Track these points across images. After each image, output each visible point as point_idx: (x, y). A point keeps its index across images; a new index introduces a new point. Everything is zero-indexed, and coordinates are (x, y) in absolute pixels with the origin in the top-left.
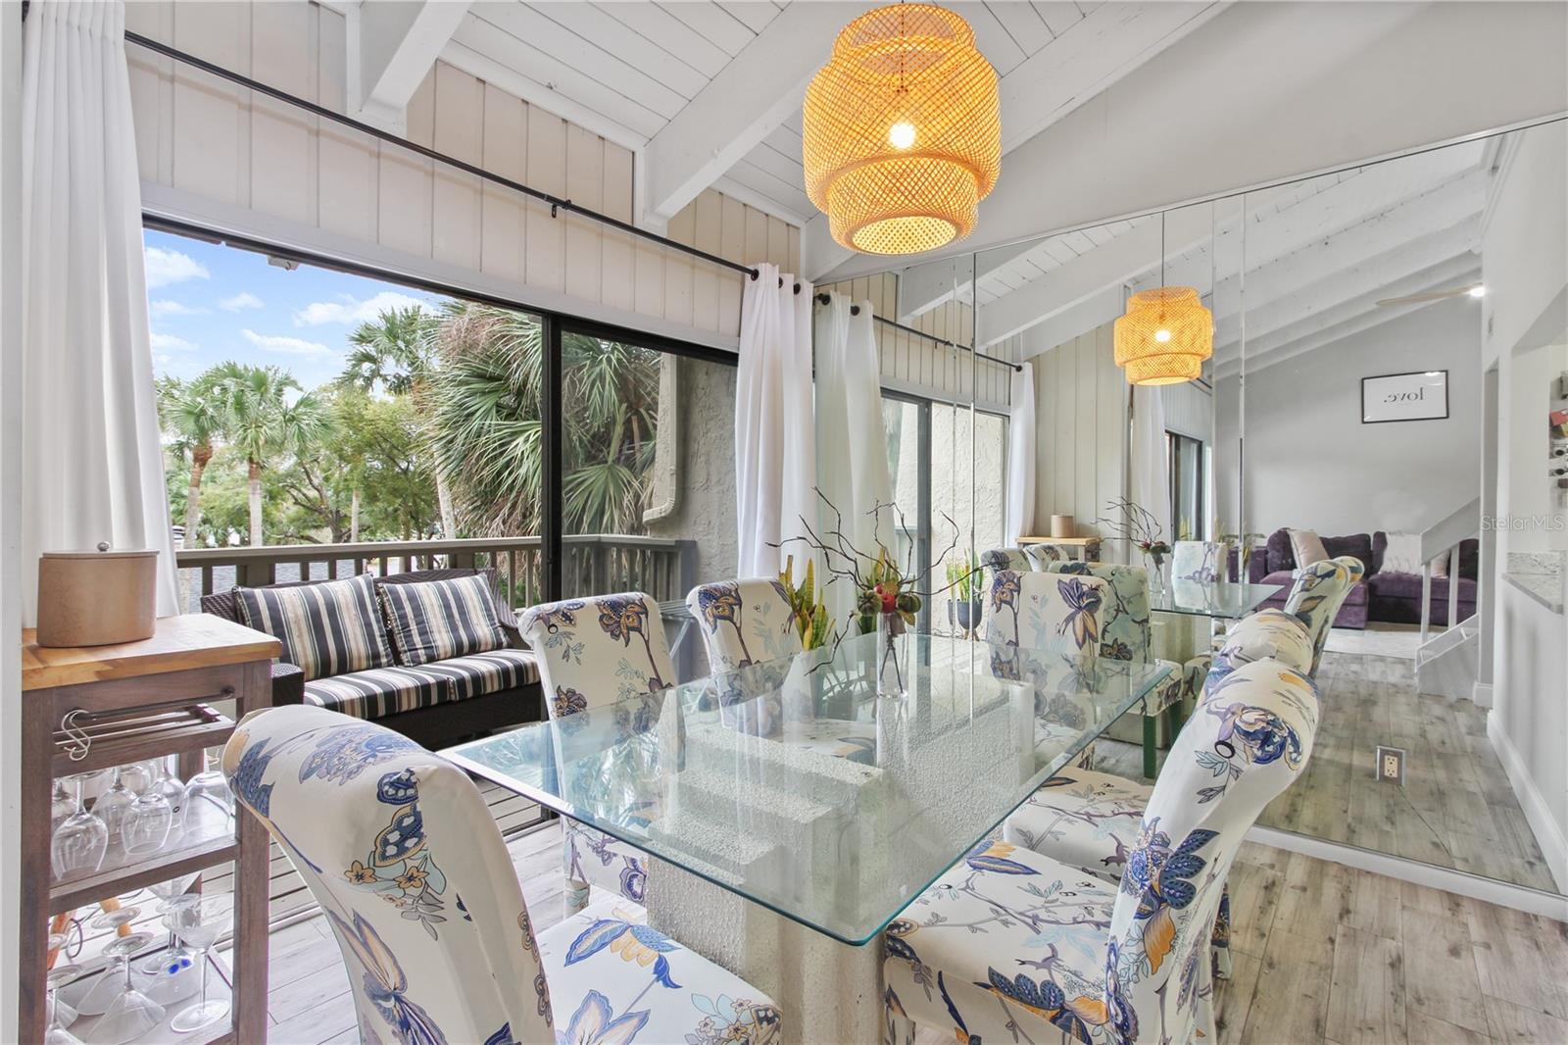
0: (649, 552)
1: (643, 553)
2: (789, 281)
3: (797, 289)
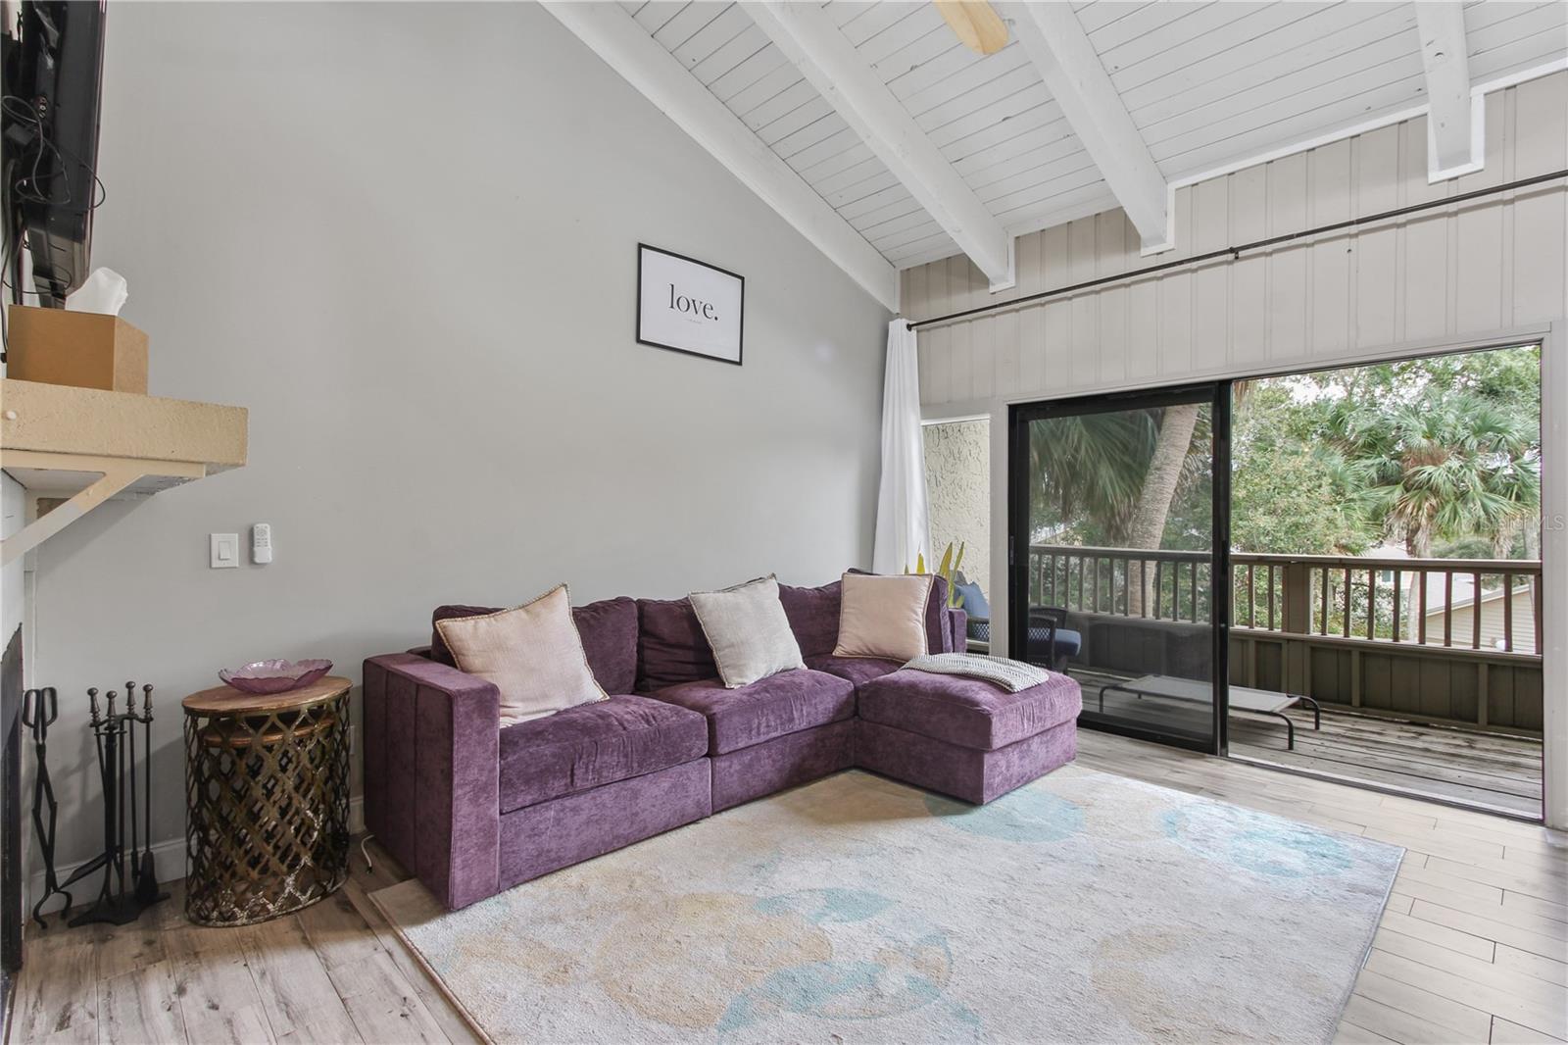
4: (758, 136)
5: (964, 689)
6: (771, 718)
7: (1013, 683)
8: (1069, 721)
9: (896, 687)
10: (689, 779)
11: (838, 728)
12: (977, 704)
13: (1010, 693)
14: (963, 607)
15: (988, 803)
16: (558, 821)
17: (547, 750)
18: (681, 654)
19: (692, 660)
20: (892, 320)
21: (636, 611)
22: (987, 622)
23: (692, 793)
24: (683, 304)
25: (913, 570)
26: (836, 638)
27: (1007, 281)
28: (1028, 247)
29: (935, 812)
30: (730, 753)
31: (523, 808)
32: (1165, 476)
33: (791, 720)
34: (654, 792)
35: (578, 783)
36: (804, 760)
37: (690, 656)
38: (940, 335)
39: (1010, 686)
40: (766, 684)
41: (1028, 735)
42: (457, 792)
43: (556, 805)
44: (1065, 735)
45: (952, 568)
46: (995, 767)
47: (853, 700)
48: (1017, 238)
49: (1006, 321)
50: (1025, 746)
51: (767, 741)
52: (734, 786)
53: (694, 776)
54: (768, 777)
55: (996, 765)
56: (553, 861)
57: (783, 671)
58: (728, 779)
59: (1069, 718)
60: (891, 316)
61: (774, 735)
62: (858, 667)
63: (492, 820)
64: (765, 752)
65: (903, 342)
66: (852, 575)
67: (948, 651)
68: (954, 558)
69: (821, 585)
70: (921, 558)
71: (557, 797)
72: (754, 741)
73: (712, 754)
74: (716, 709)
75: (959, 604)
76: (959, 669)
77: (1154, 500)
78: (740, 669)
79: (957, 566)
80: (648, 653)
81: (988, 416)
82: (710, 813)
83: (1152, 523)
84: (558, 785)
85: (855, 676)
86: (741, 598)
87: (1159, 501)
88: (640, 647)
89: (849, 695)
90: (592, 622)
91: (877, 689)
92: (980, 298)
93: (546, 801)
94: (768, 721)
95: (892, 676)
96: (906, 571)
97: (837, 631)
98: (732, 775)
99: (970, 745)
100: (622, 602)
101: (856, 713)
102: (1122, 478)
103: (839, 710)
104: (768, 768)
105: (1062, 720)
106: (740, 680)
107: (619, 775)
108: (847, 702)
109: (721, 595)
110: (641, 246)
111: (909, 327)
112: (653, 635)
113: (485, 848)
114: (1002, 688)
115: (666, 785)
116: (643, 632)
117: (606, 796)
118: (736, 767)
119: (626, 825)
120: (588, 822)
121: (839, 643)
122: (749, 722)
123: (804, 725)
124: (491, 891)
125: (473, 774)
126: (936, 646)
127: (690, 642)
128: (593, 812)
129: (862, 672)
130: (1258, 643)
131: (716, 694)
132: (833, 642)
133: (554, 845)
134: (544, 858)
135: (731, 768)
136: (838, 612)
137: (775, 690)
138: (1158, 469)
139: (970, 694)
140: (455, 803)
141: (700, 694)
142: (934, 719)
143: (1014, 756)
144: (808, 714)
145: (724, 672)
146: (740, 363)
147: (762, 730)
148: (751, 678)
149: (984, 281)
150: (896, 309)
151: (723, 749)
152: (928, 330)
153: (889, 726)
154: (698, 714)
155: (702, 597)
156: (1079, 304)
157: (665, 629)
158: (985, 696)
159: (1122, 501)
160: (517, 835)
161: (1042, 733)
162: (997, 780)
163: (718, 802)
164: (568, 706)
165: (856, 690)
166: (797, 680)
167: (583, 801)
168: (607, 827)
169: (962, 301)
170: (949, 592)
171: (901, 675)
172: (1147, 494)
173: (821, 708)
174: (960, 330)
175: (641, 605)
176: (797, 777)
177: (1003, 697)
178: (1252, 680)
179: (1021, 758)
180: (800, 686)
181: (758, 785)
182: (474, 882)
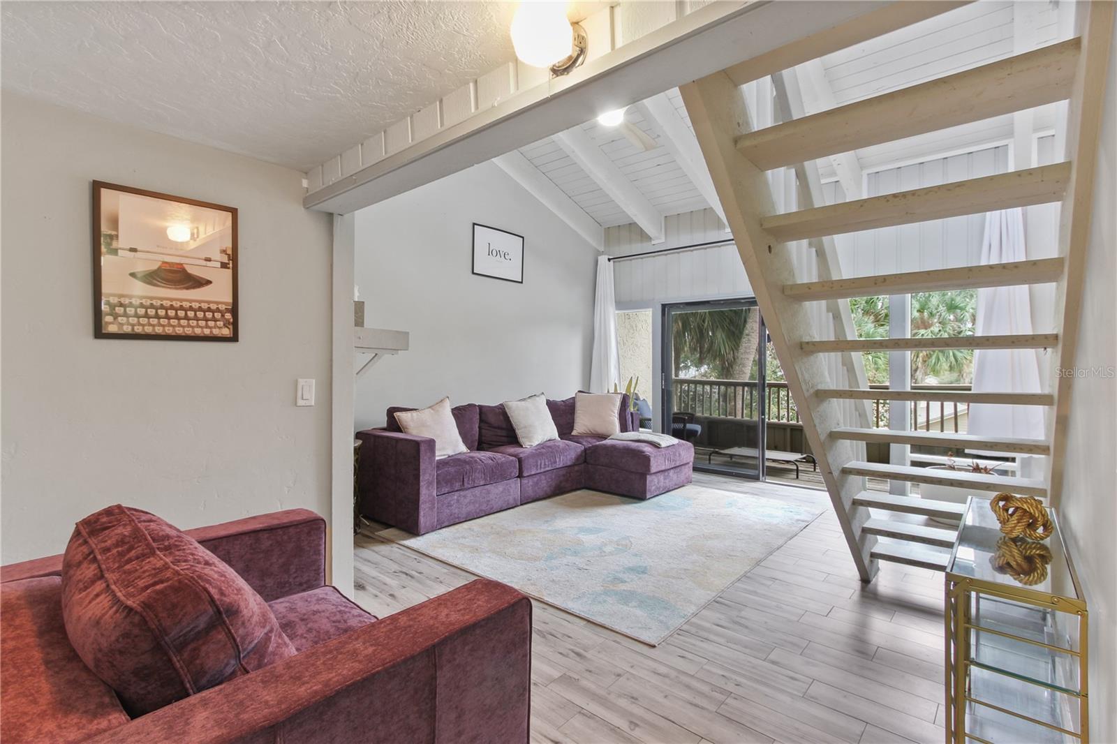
4: (531, 162)
5: (638, 446)
6: (546, 461)
7: (661, 443)
8: (688, 463)
9: (605, 447)
10: (510, 487)
11: (576, 468)
12: (644, 452)
13: (659, 448)
14: (638, 410)
15: (649, 498)
16: (458, 501)
17: (452, 470)
18: (500, 432)
19: (504, 434)
20: (600, 255)
21: (478, 410)
22: (650, 420)
23: (512, 493)
24: (494, 253)
25: (612, 390)
26: (573, 426)
27: (660, 239)
28: (671, 221)
29: (624, 503)
30: (528, 476)
31: (444, 494)
32: (752, 339)
33: (555, 462)
34: (497, 491)
35: (466, 484)
36: (561, 482)
37: (504, 433)
38: (625, 264)
39: (659, 444)
40: (542, 446)
41: (668, 468)
42: (421, 484)
43: (457, 494)
44: (686, 470)
45: (632, 391)
46: (653, 482)
47: (584, 454)
48: (666, 217)
49: (661, 260)
50: (666, 474)
51: (545, 472)
52: (530, 492)
53: (513, 486)
54: (545, 488)
55: (652, 481)
56: (456, 518)
57: (549, 440)
58: (527, 489)
59: (688, 461)
60: (599, 253)
61: (547, 469)
62: (585, 439)
63: (434, 497)
64: (543, 477)
65: (606, 269)
66: (581, 394)
67: (630, 431)
68: (633, 385)
69: (564, 399)
70: (616, 385)
71: (457, 491)
72: (539, 471)
73: (520, 476)
74: (521, 455)
75: (635, 409)
76: (636, 438)
77: (746, 352)
78: (530, 439)
79: (634, 390)
80: (483, 431)
81: (651, 310)
82: (519, 503)
83: (744, 366)
84: (457, 485)
85: (584, 443)
86: (528, 403)
87: (748, 353)
88: (479, 427)
89: (582, 452)
90: (459, 415)
91: (595, 449)
92: (647, 247)
93: (453, 492)
94: (545, 462)
95: (604, 442)
96: (608, 392)
97: (573, 423)
98: (529, 487)
99: (641, 471)
100: (471, 406)
101: (585, 462)
102: (729, 338)
103: (578, 458)
104: (545, 485)
105: (685, 462)
106: (530, 444)
107: (482, 483)
108: (581, 455)
109: (519, 402)
110: (474, 224)
111: (609, 260)
112: (486, 423)
113: (432, 509)
114: (656, 445)
115: (501, 489)
116: (481, 420)
117: (477, 491)
118: (531, 483)
119: (485, 505)
120: (470, 503)
121: (575, 428)
122: (537, 462)
123: (561, 465)
124: (433, 529)
125: (427, 477)
126: (624, 428)
127: (504, 426)
128: (472, 498)
129: (587, 441)
130: (791, 429)
131: (518, 450)
132: (572, 428)
133: (456, 511)
134: (452, 517)
135: (528, 483)
136: (574, 413)
137: (546, 449)
138: (747, 335)
139: (641, 448)
140: (421, 488)
141: (512, 450)
142: (623, 460)
143: (661, 477)
144: (563, 460)
145: (522, 440)
146: (522, 282)
147: (542, 466)
148: (535, 443)
149: (649, 239)
150: (602, 249)
151: (525, 474)
152: (619, 261)
153: (602, 466)
154: (514, 458)
155: (510, 403)
156: (697, 253)
157: (492, 419)
158: (647, 449)
159: (729, 354)
160: (443, 505)
161: (675, 467)
162: (653, 488)
163: (523, 499)
164: (453, 454)
165: (585, 450)
166: (557, 444)
167: (468, 493)
168: (477, 505)
169: (637, 248)
170: (631, 402)
171: (608, 442)
172: (742, 350)
173: (569, 457)
174: (636, 262)
175: (481, 407)
176: (557, 491)
177: (656, 450)
178: (789, 448)
179: (665, 479)
180: (558, 447)
181: (541, 494)
182: (428, 523)
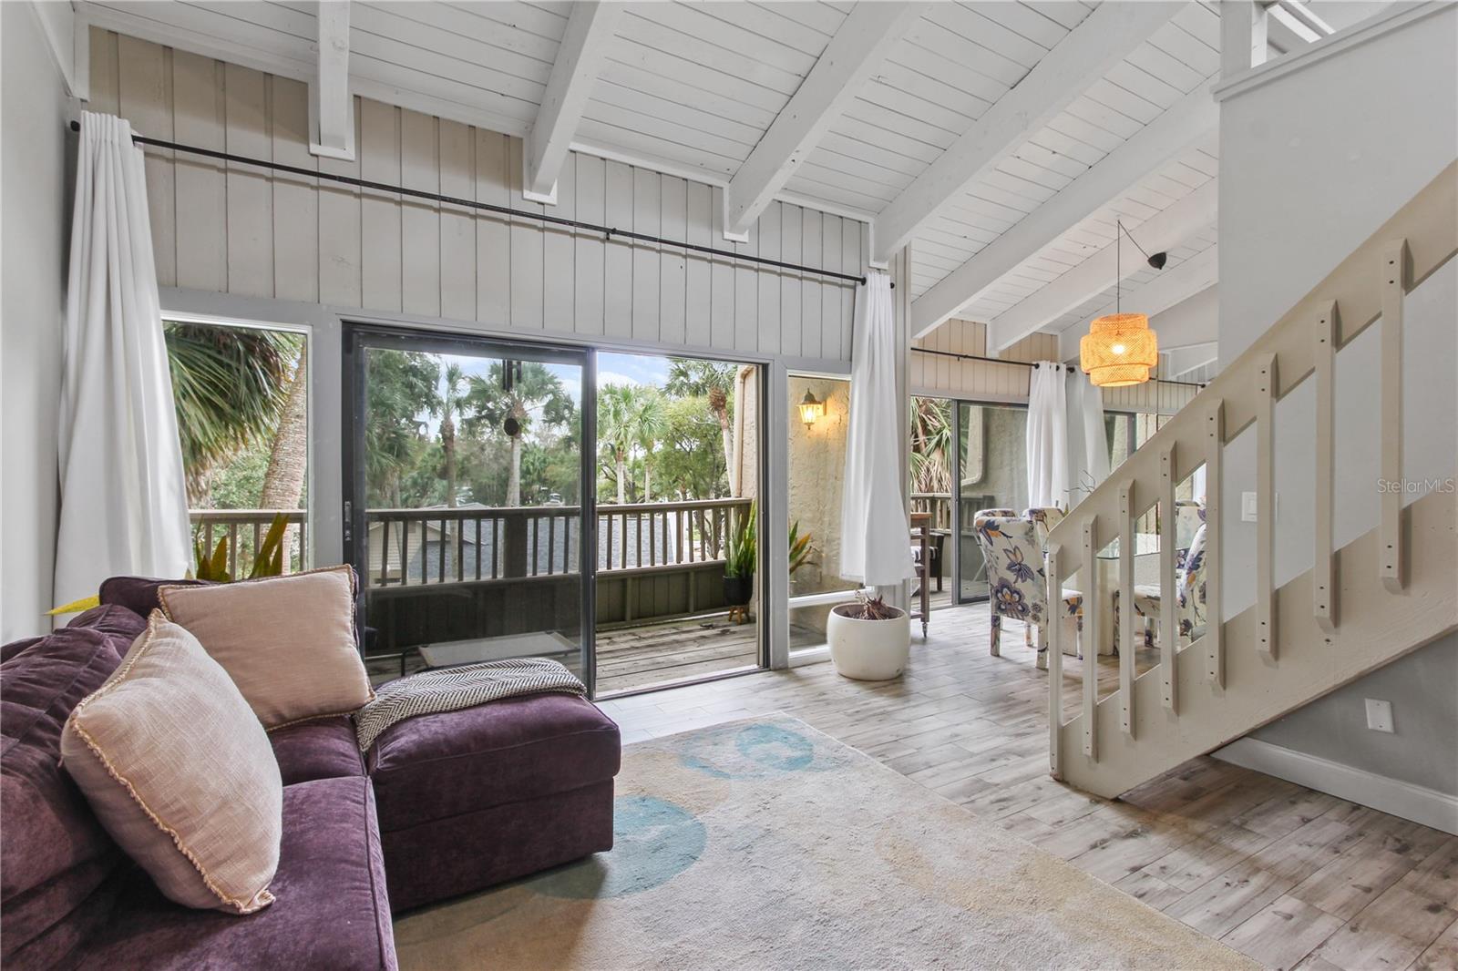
0: (928, 501)
1: (924, 502)
2: (1054, 365)
3: (1058, 368)
27: (344, 149)
28: (376, 117)
48: (358, 96)
60: (74, 101)
111: (134, 140)
150: (80, 89)
